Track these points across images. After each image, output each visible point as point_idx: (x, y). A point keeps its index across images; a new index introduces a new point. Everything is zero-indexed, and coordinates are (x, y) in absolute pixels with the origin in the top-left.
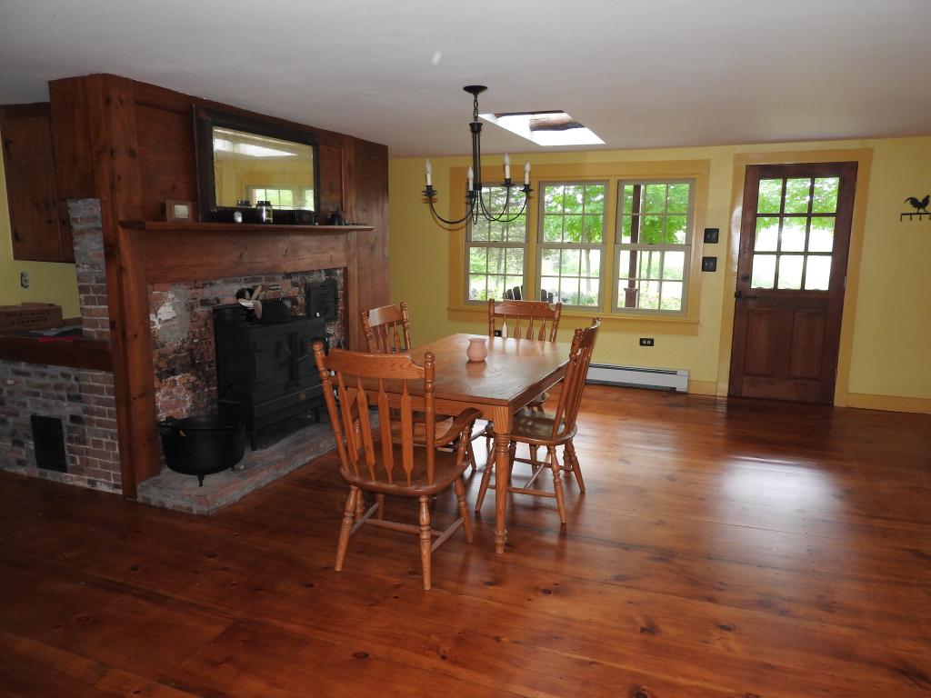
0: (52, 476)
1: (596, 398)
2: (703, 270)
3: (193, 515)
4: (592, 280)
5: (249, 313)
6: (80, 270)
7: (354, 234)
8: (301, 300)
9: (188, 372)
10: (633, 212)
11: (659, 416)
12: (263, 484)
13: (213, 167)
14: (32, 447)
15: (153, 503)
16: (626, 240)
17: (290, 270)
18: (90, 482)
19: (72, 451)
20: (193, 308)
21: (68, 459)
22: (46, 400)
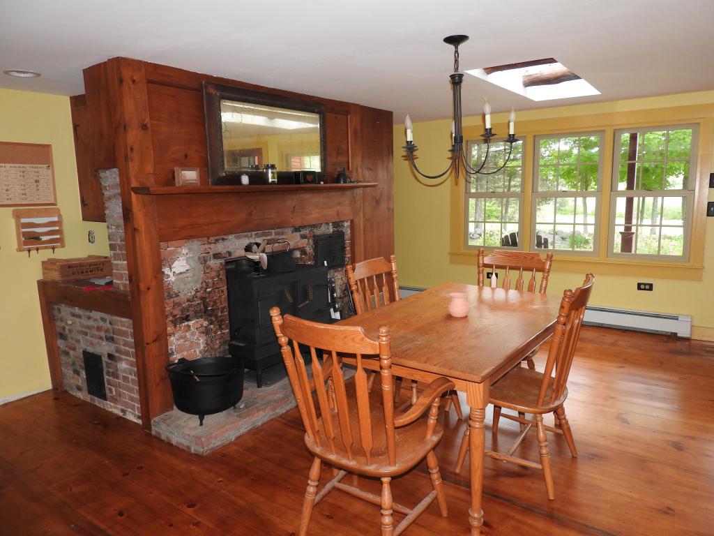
0: (98, 402)
1: (592, 341)
2: (708, 215)
3: (191, 454)
4: (588, 226)
5: (256, 265)
6: (110, 231)
7: (360, 191)
8: (309, 250)
9: (201, 317)
10: (629, 160)
11: (659, 364)
12: (260, 424)
13: (221, 136)
14: (85, 377)
15: (163, 437)
16: (622, 186)
17: (298, 224)
18: (123, 411)
19: (109, 384)
20: (205, 261)
21: (107, 391)
22: (92, 339)
